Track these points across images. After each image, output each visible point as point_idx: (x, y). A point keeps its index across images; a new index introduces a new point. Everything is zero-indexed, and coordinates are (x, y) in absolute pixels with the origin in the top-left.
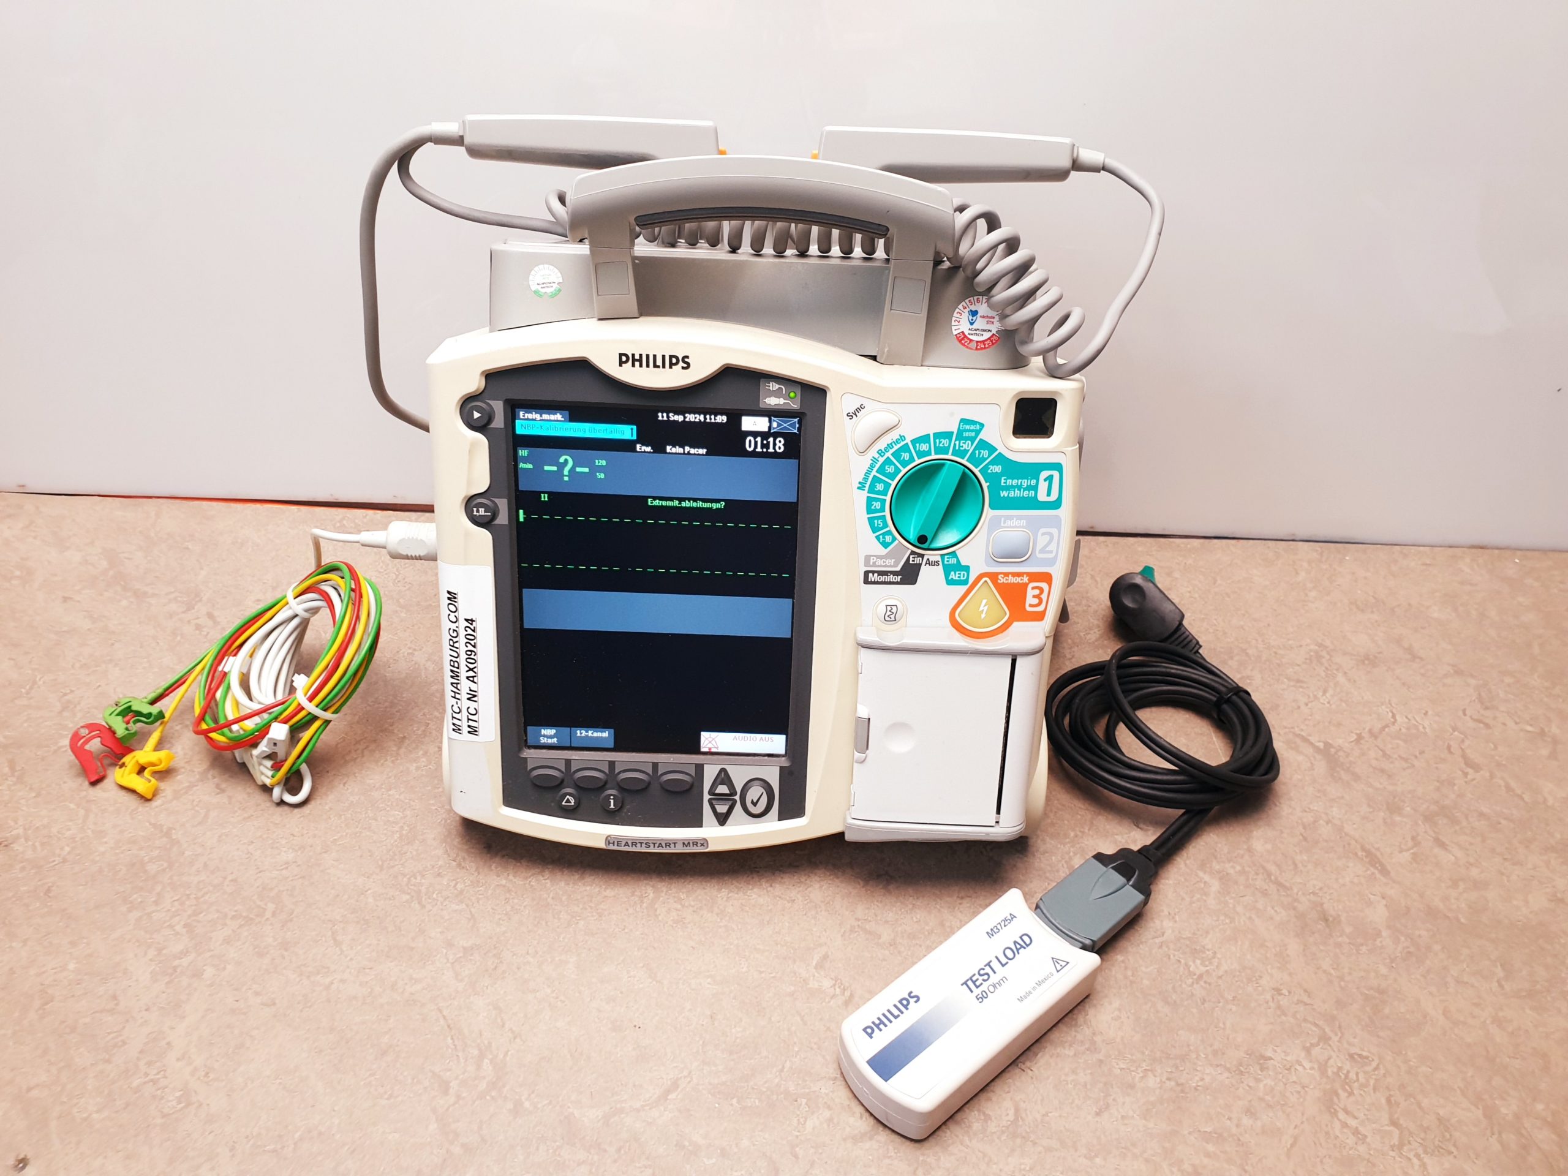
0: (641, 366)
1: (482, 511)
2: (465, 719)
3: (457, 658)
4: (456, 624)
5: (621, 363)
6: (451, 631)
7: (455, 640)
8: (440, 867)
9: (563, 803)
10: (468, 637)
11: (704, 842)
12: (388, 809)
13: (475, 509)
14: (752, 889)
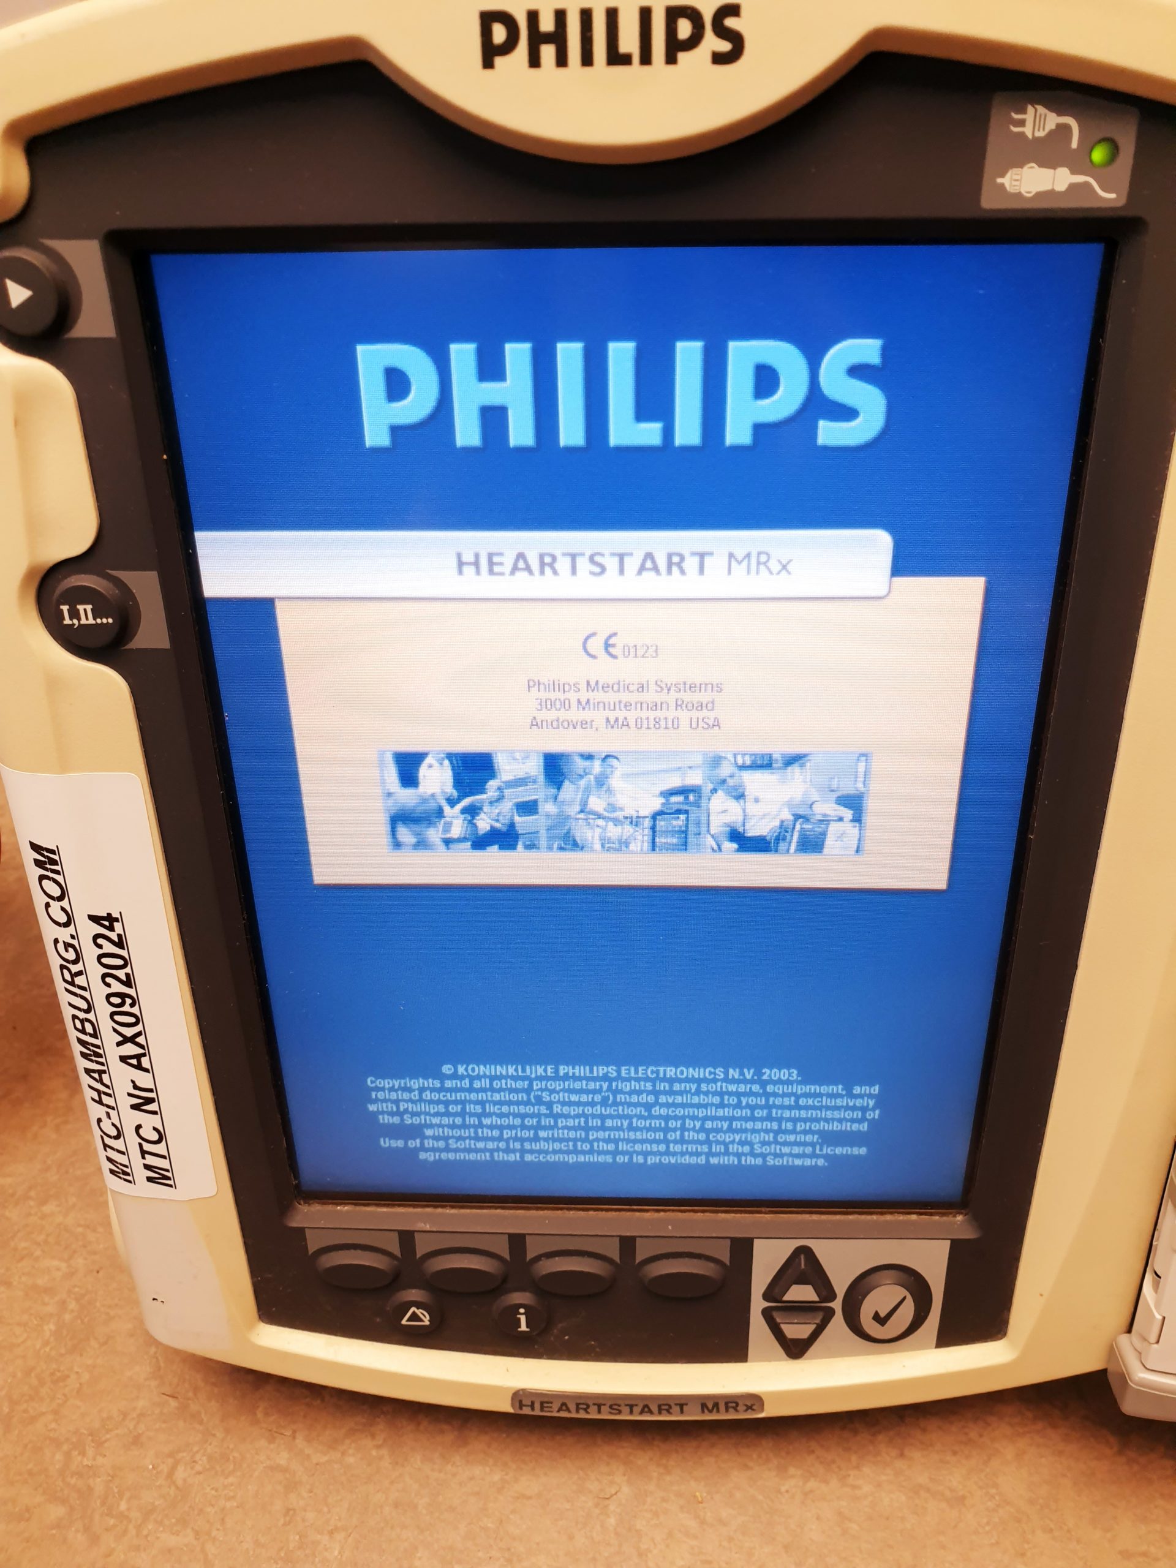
0: (562, 61)
1: (86, 615)
2: (135, 1152)
3: (88, 1011)
4: (71, 930)
5: (490, 54)
6: (61, 946)
7: (75, 969)
8: (142, 1415)
9: (404, 1322)
10: (105, 960)
11: (754, 1401)
12: (38, 1253)
13: (65, 608)
14: (858, 1467)
